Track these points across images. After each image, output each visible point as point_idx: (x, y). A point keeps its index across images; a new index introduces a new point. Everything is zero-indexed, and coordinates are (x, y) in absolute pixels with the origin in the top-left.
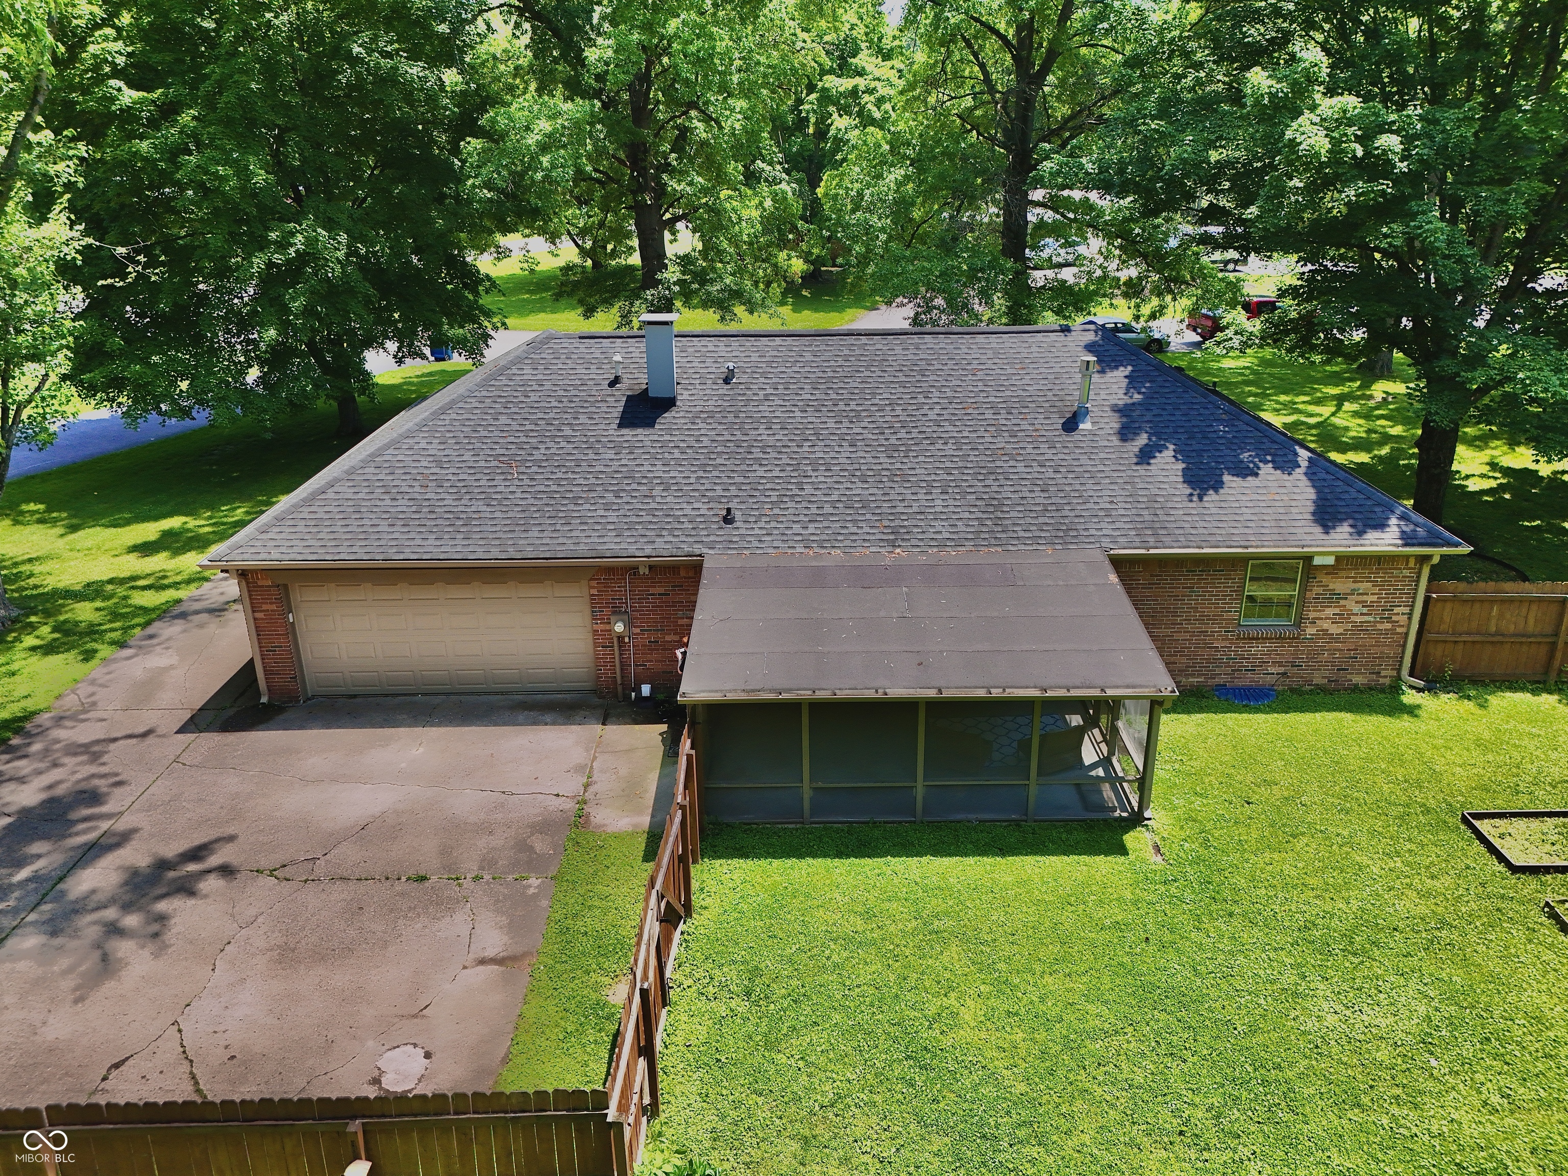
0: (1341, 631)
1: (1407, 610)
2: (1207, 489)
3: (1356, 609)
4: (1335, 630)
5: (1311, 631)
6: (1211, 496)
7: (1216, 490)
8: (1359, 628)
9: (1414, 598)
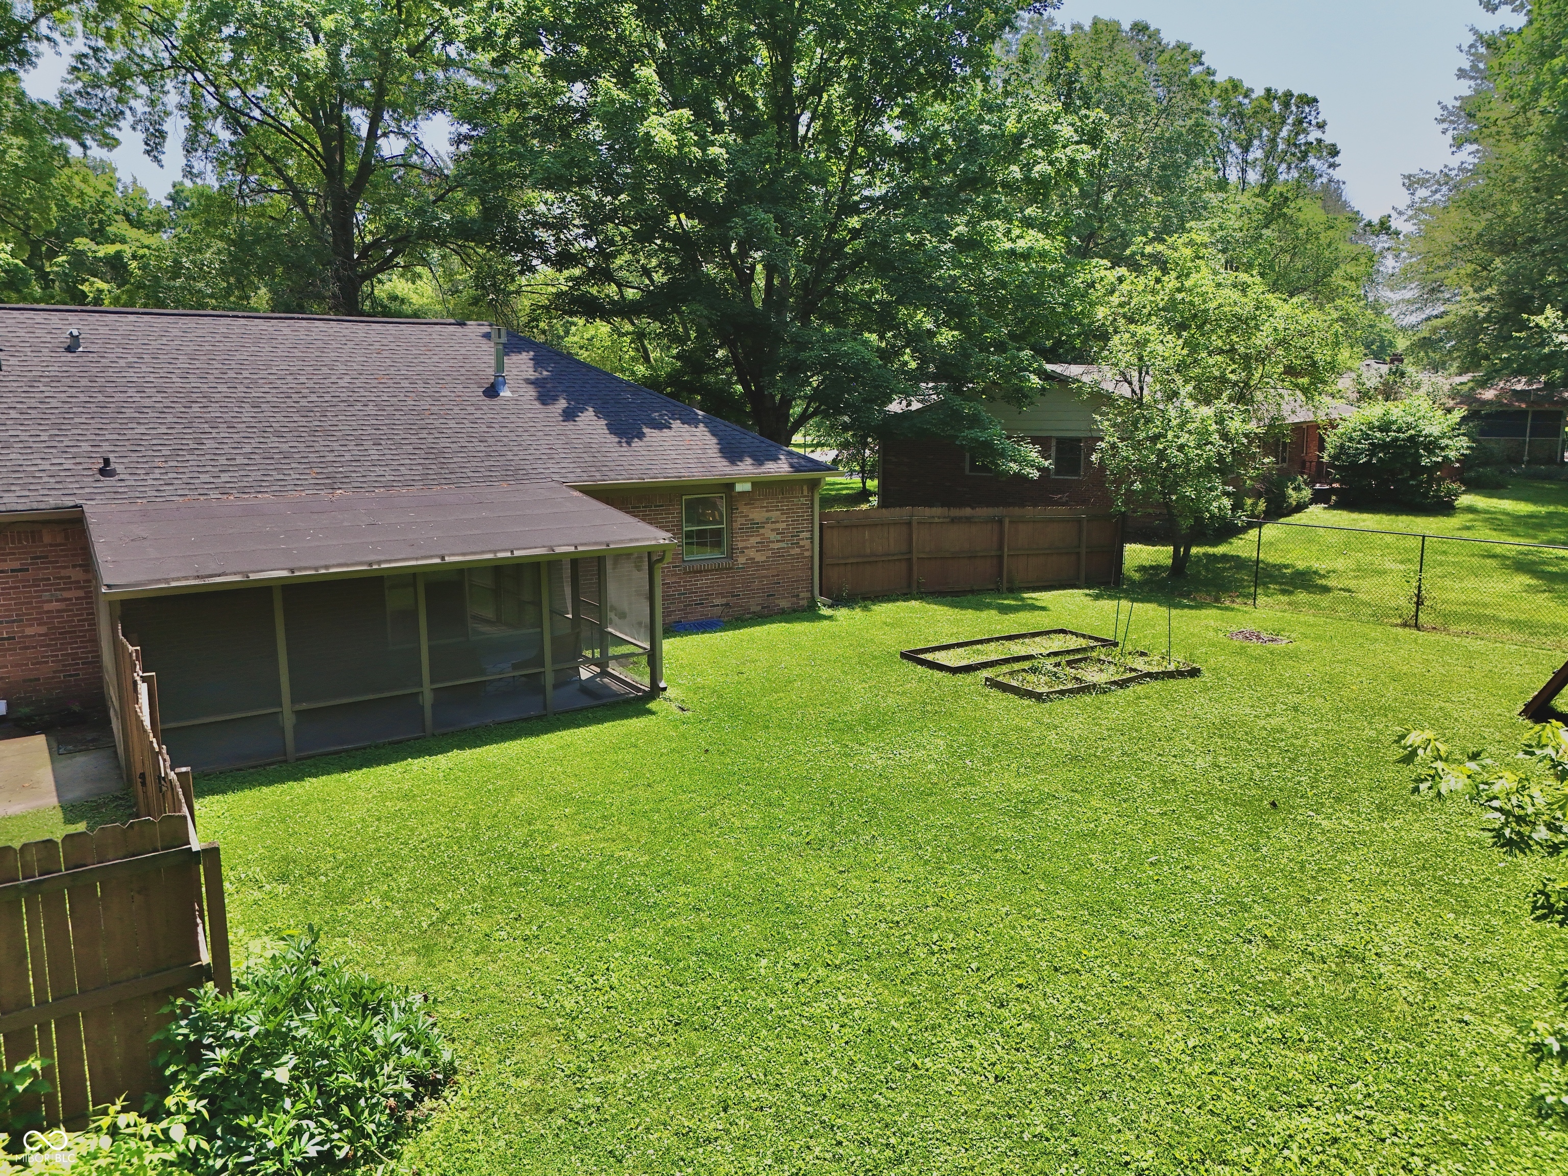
0: (764, 558)
1: (808, 535)
2: (633, 438)
3: (773, 536)
4: (760, 557)
5: (742, 560)
6: (636, 443)
7: (640, 438)
8: (778, 554)
9: (812, 523)
